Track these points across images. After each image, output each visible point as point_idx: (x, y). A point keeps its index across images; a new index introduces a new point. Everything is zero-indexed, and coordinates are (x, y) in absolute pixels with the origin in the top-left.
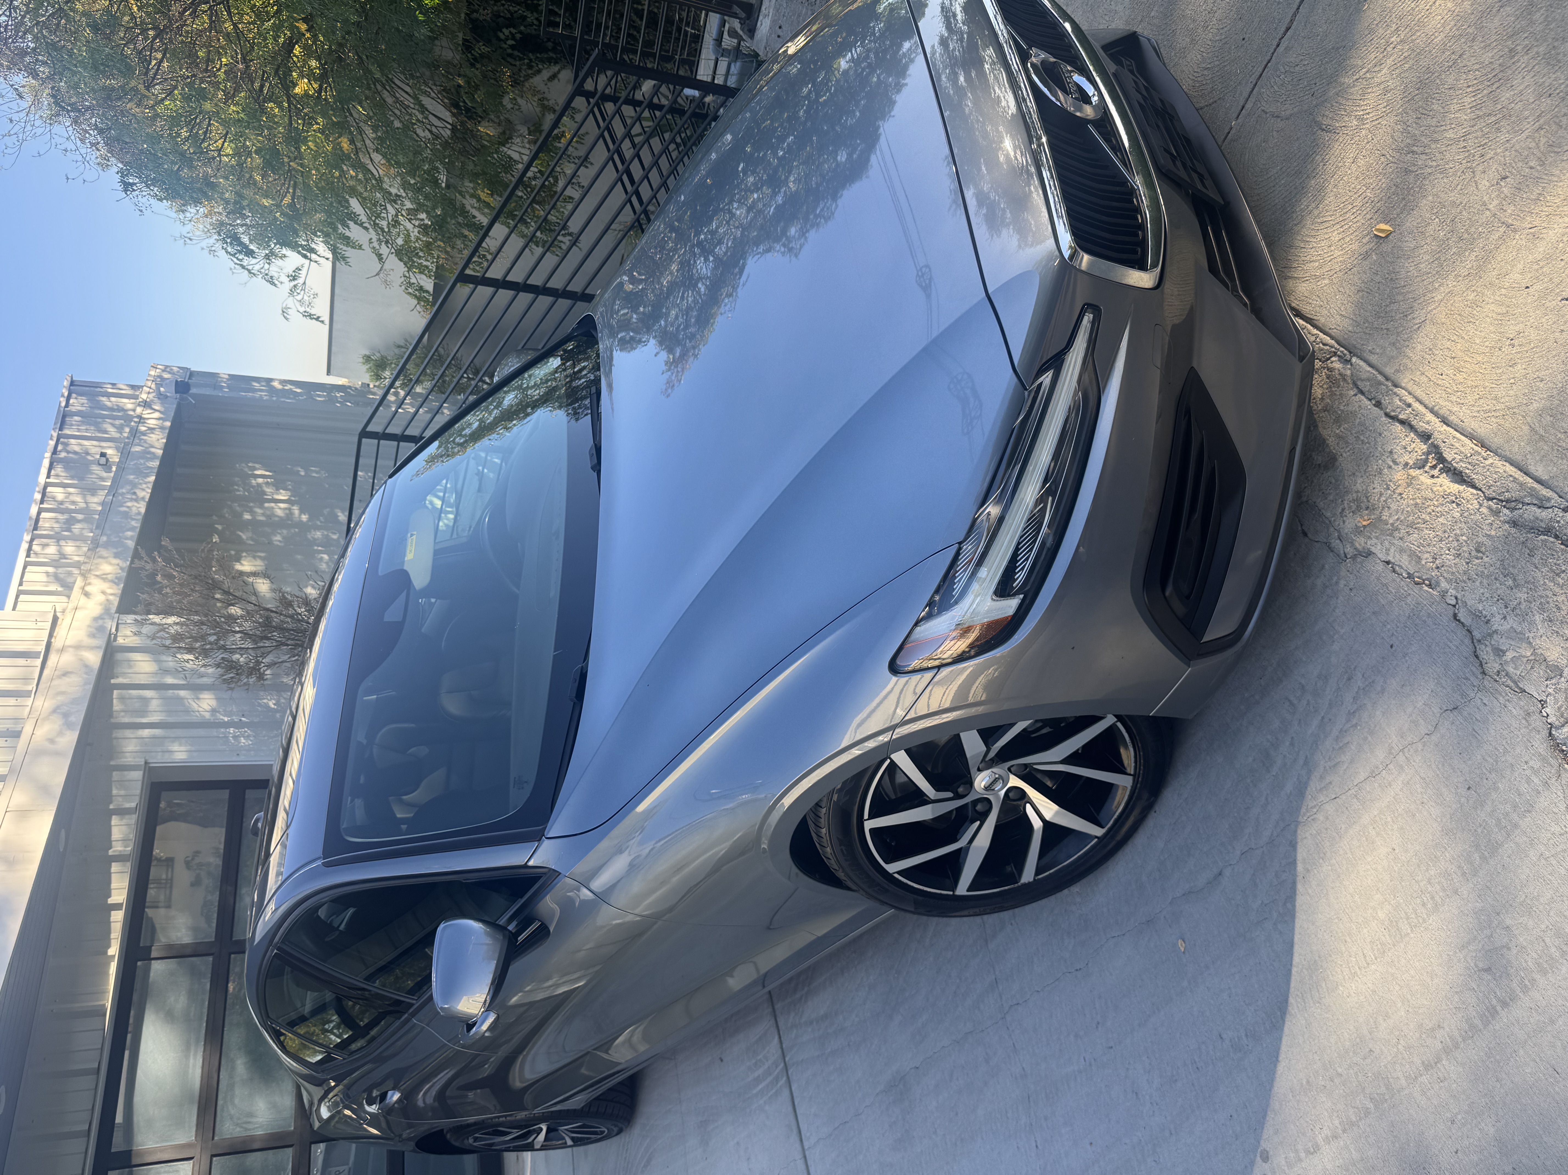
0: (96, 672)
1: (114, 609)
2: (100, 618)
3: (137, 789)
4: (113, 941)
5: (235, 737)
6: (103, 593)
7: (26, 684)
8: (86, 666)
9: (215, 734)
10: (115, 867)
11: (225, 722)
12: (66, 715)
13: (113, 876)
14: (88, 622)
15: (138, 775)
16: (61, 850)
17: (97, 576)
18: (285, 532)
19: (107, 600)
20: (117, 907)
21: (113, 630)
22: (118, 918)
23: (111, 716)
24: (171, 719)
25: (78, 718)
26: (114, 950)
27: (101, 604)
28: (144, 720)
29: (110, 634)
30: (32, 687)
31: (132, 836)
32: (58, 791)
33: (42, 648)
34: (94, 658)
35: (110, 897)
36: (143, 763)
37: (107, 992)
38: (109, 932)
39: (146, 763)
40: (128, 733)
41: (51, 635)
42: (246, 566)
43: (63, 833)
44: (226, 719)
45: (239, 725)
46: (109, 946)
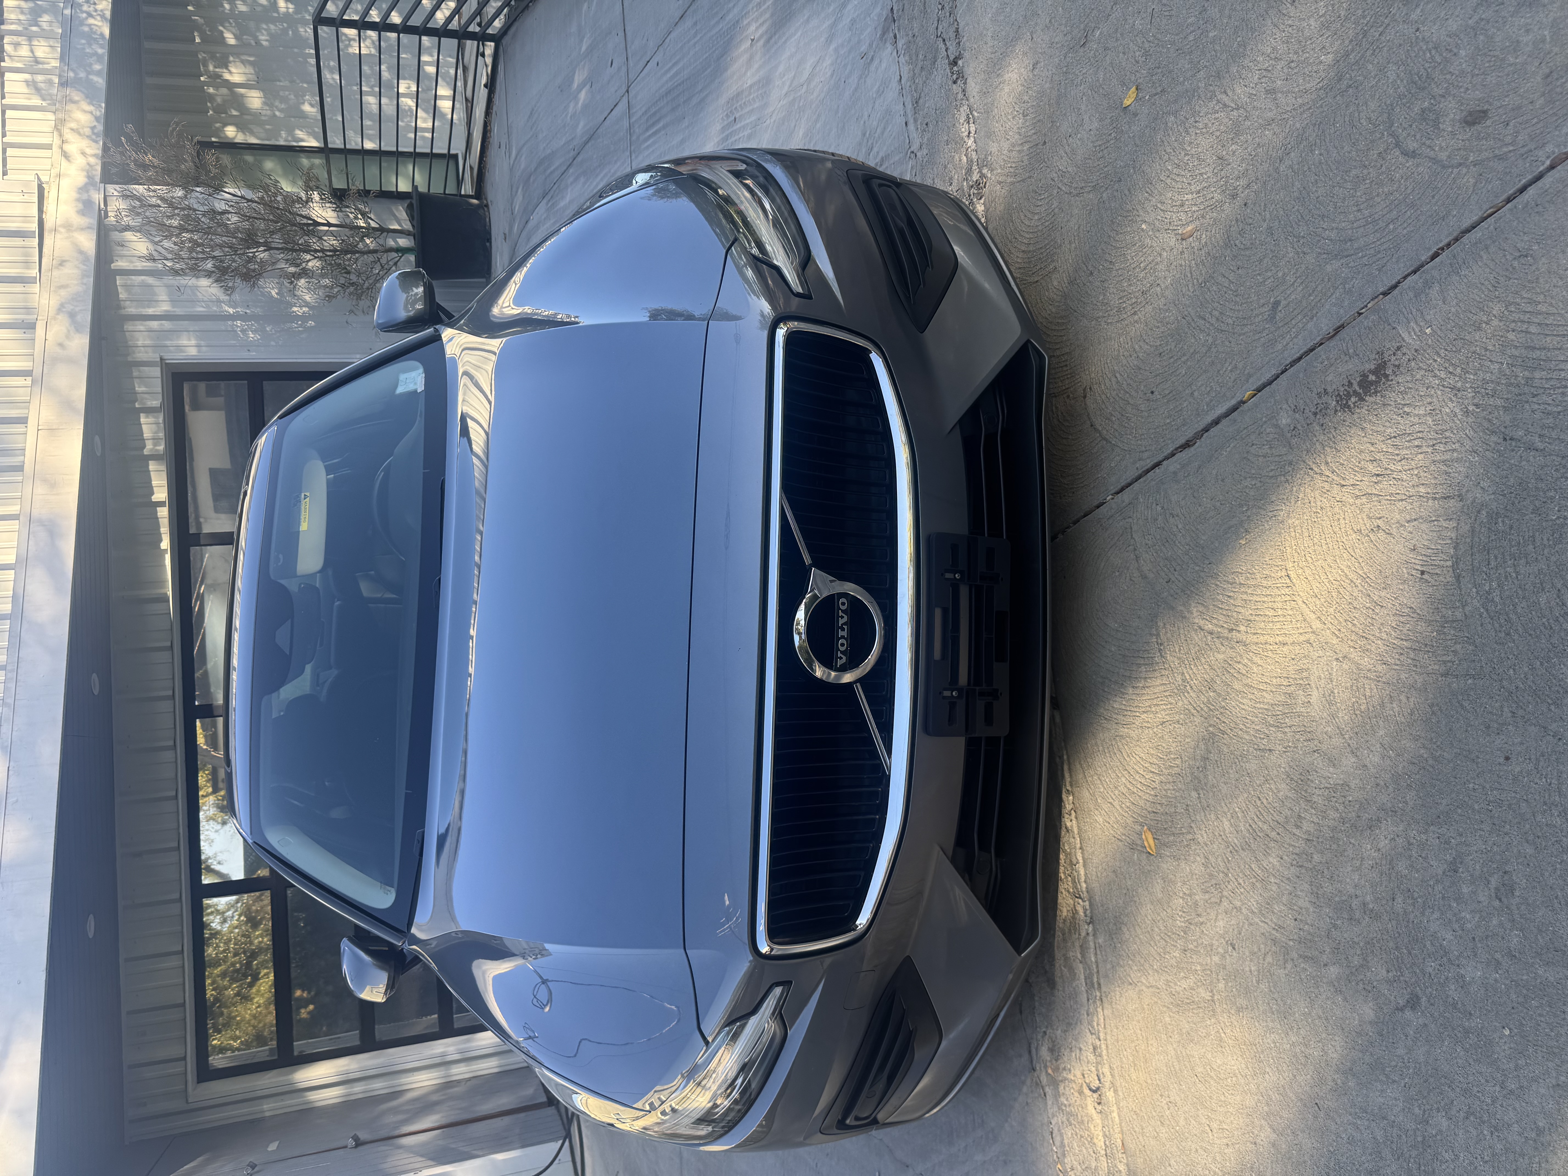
0: (93, 260)
1: (98, 179)
2: (83, 189)
3: (157, 386)
4: (163, 536)
5: (243, 331)
6: (83, 154)
7: (28, 268)
8: (81, 252)
9: (223, 328)
10: (152, 466)
11: (230, 315)
12: (72, 315)
13: (152, 473)
14: (75, 195)
15: (156, 372)
16: (99, 454)
17: (72, 129)
18: (272, 27)
19: (88, 164)
20: (161, 504)
21: (102, 206)
22: (163, 513)
23: (119, 307)
24: (179, 311)
25: (86, 318)
26: (165, 544)
27: (83, 170)
28: (150, 311)
29: (100, 210)
30: (34, 272)
31: (161, 435)
32: (81, 405)
33: (34, 227)
34: (88, 242)
35: (153, 494)
36: (159, 360)
37: (166, 581)
38: (158, 527)
39: (162, 359)
40: (140, 326)
41: (41, 210)
42: (236, 74)
43: (97, 439)
44: (231, 311)
45: (244, 317)
46: (161, 540)
